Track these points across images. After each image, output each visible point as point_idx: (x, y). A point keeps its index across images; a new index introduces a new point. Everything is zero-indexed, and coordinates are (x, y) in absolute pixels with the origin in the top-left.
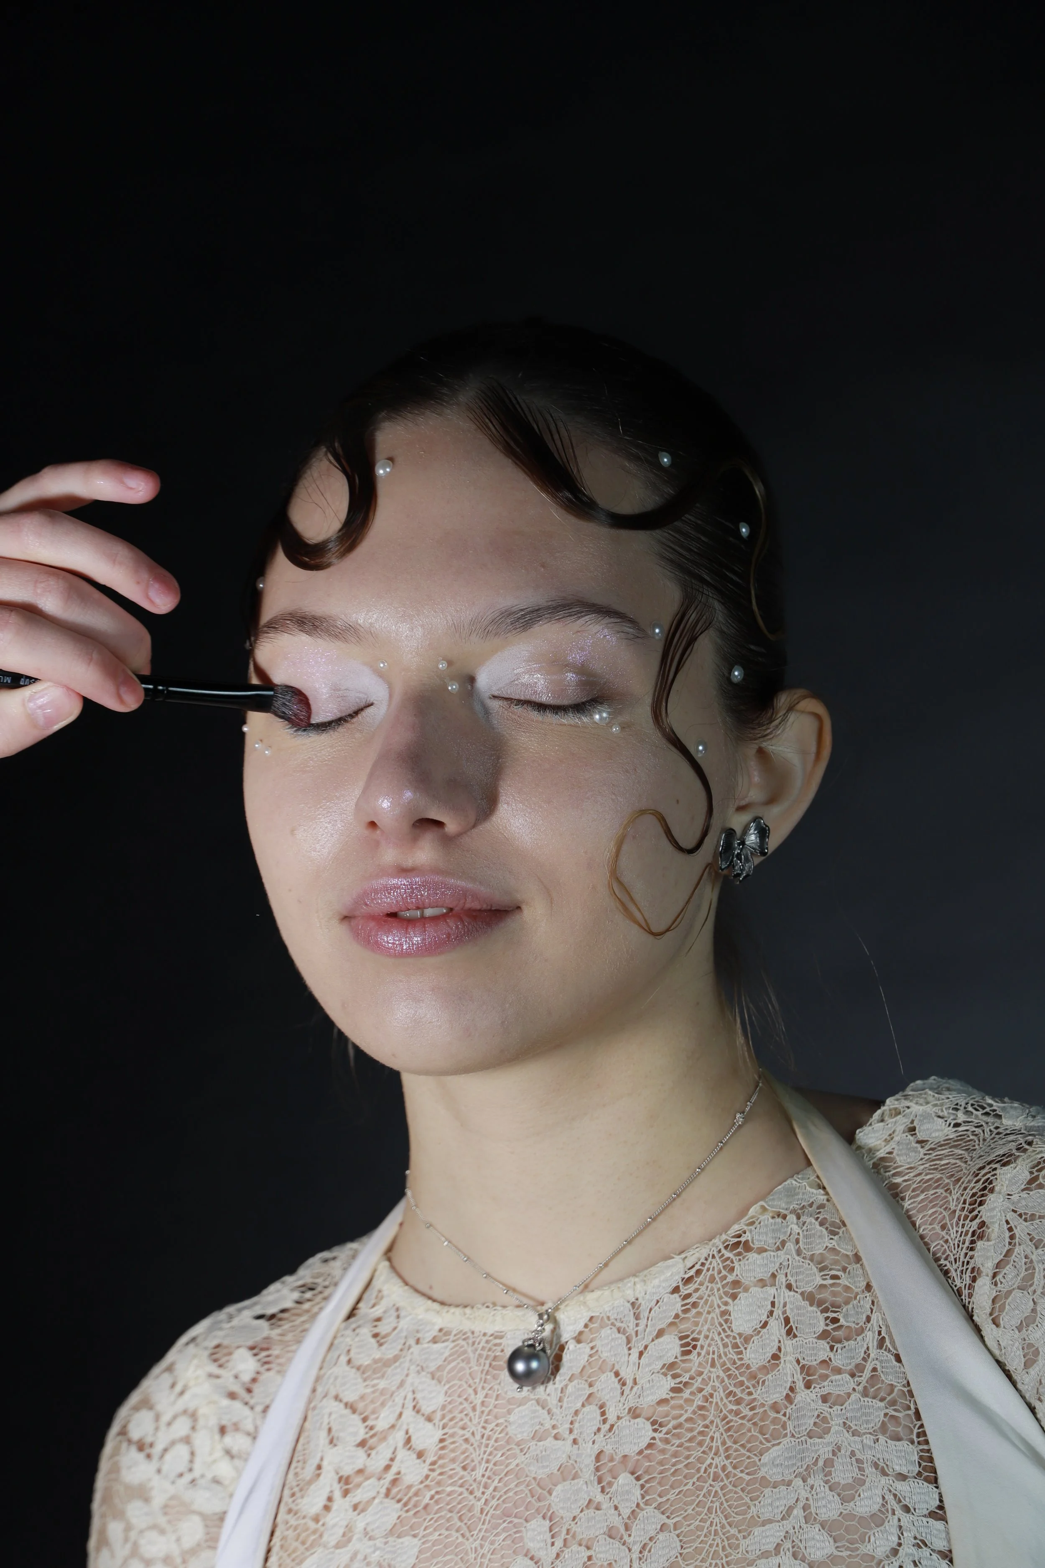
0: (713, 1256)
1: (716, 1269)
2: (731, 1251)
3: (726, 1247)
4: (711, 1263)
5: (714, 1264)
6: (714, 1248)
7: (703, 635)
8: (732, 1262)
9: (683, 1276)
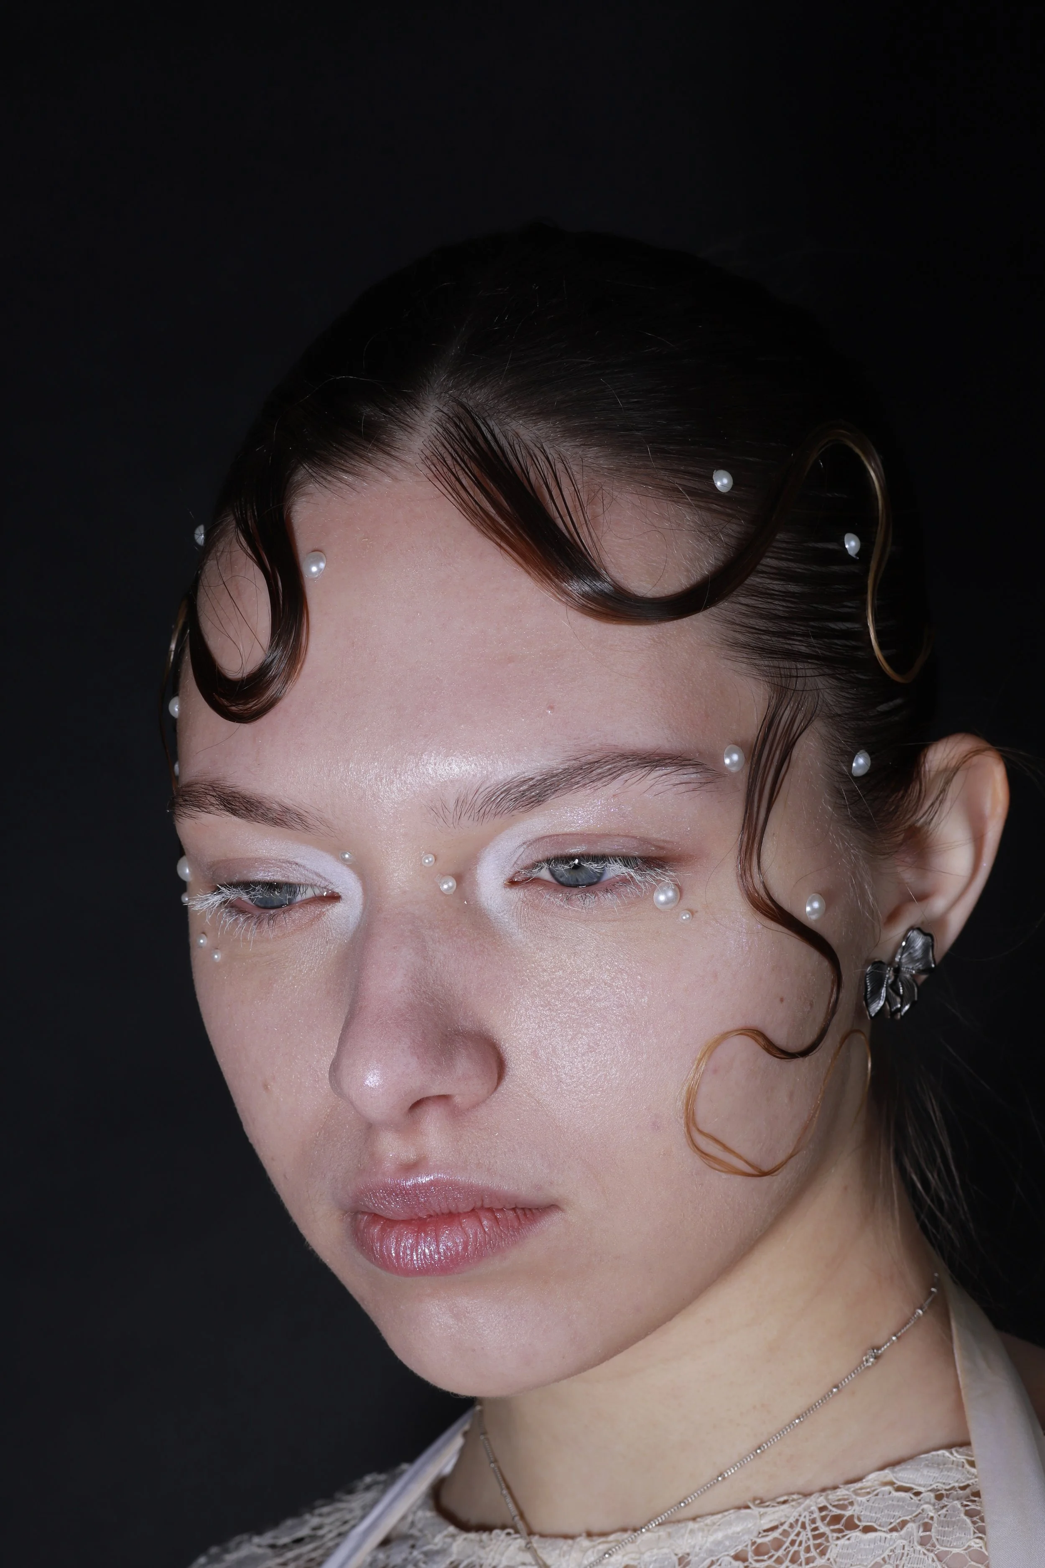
0: (803, 1526)
1: (804, 1545)
2: (829, 1524)
3: (823, 1519)
4: (798, 1534)
5: (803, 1537)
6: (806, 1513)
7: (804, 734)
8: (827, 1540)
9: (754, 1539)
